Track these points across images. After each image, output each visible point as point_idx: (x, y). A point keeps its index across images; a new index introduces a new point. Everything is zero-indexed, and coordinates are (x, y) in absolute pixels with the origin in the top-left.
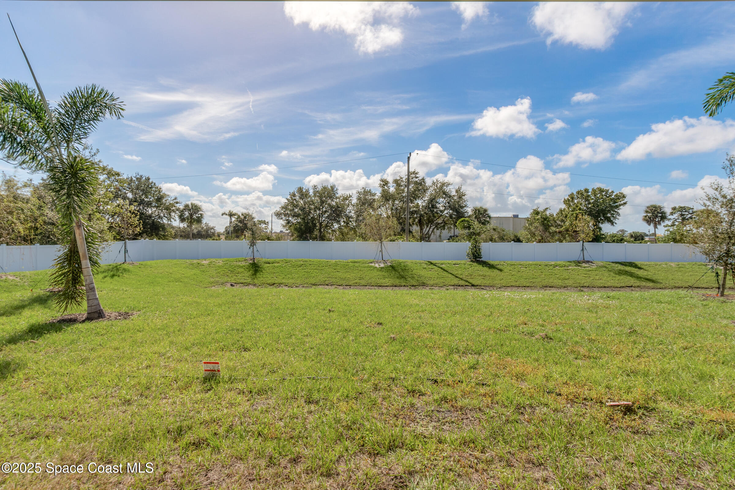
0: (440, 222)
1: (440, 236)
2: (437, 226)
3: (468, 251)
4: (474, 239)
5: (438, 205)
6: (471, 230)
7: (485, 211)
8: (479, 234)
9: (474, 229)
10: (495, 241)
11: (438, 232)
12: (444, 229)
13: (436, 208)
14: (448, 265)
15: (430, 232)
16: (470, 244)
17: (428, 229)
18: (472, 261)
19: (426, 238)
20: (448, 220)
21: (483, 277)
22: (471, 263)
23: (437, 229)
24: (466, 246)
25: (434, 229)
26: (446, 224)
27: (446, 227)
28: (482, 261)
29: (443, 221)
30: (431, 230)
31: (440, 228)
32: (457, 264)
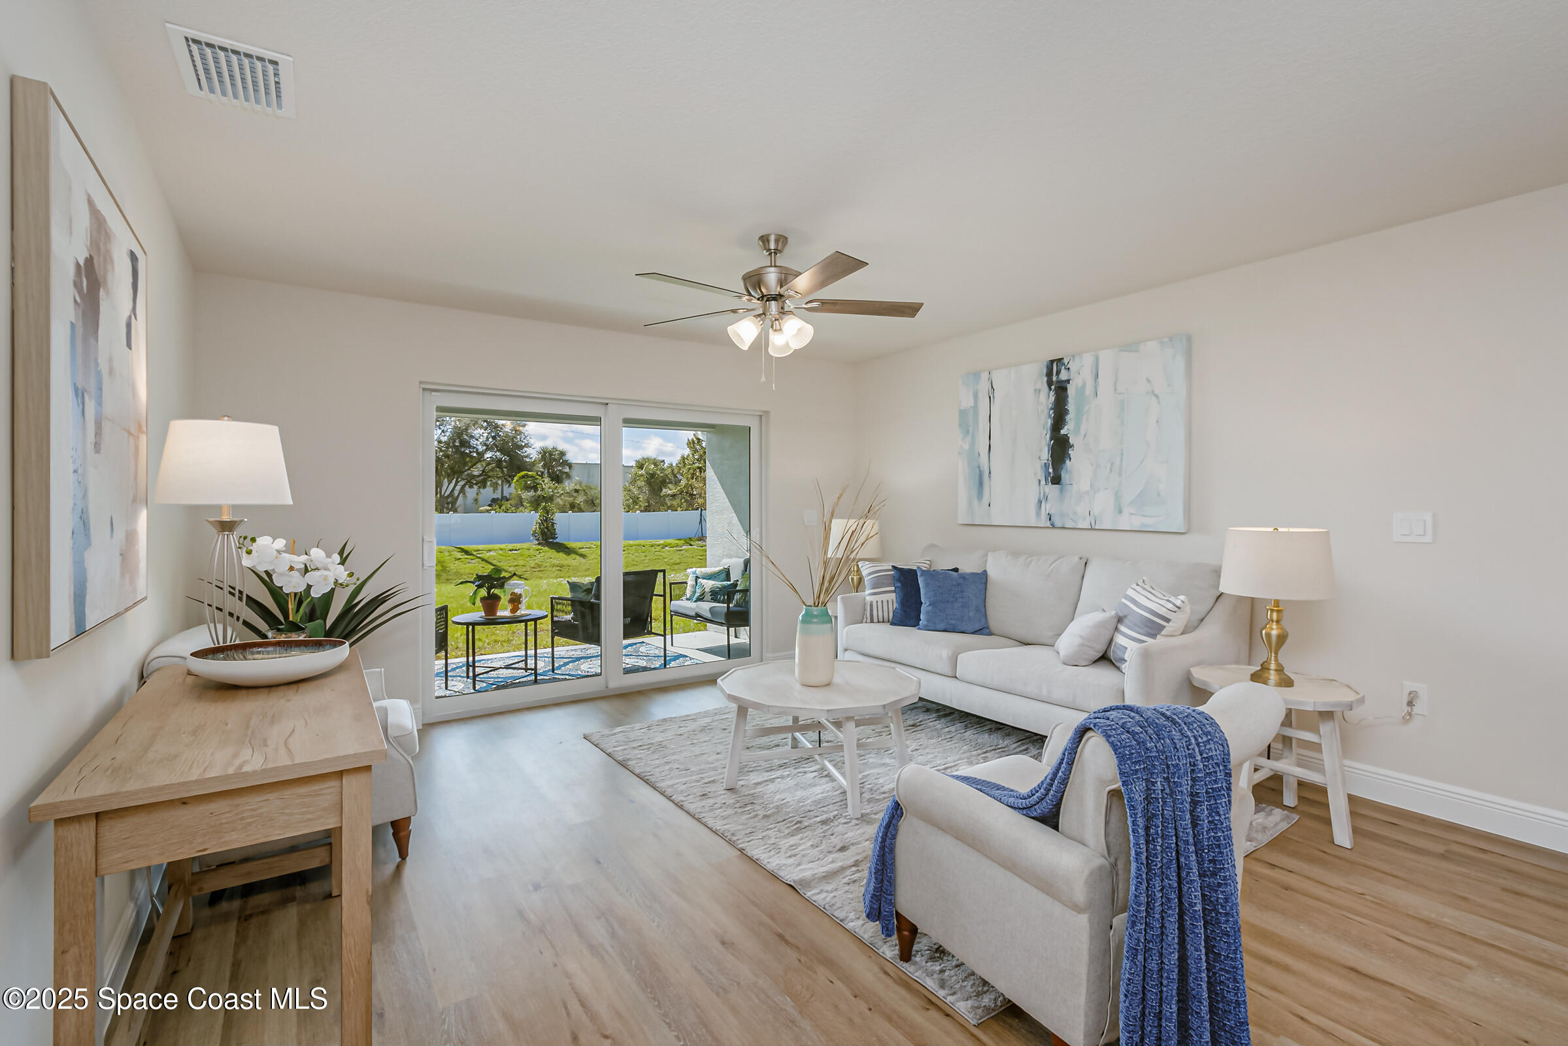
0: (476, 473)
1: (476, 500)
2: (470, 482)
3: (535, 527)
4: (545, 508)
5: (473, 442)
6: (539, 493)
7: (562, 454)
8: (550, 499)
9: (543, 489)
10: (581, 510)
11: (471, 492)
12: (485, 487)
13: (470, 447)
14: (501, 552)
15: (456, 493)
16: (538, 515)
17: (452, 485)
18: (539, 544)
19: (448, 503)
20: (492, 470)
21: (559, 568)
22: (540, 547)
23: (471, 487)
24: (530, 519)
25: (464, 486)
26: (489, 477)
27: (489, 483)
28: (557, 543)
29: (483, 471)
30: (458, 488)
31: (476, 484)
32: (516, 550)
